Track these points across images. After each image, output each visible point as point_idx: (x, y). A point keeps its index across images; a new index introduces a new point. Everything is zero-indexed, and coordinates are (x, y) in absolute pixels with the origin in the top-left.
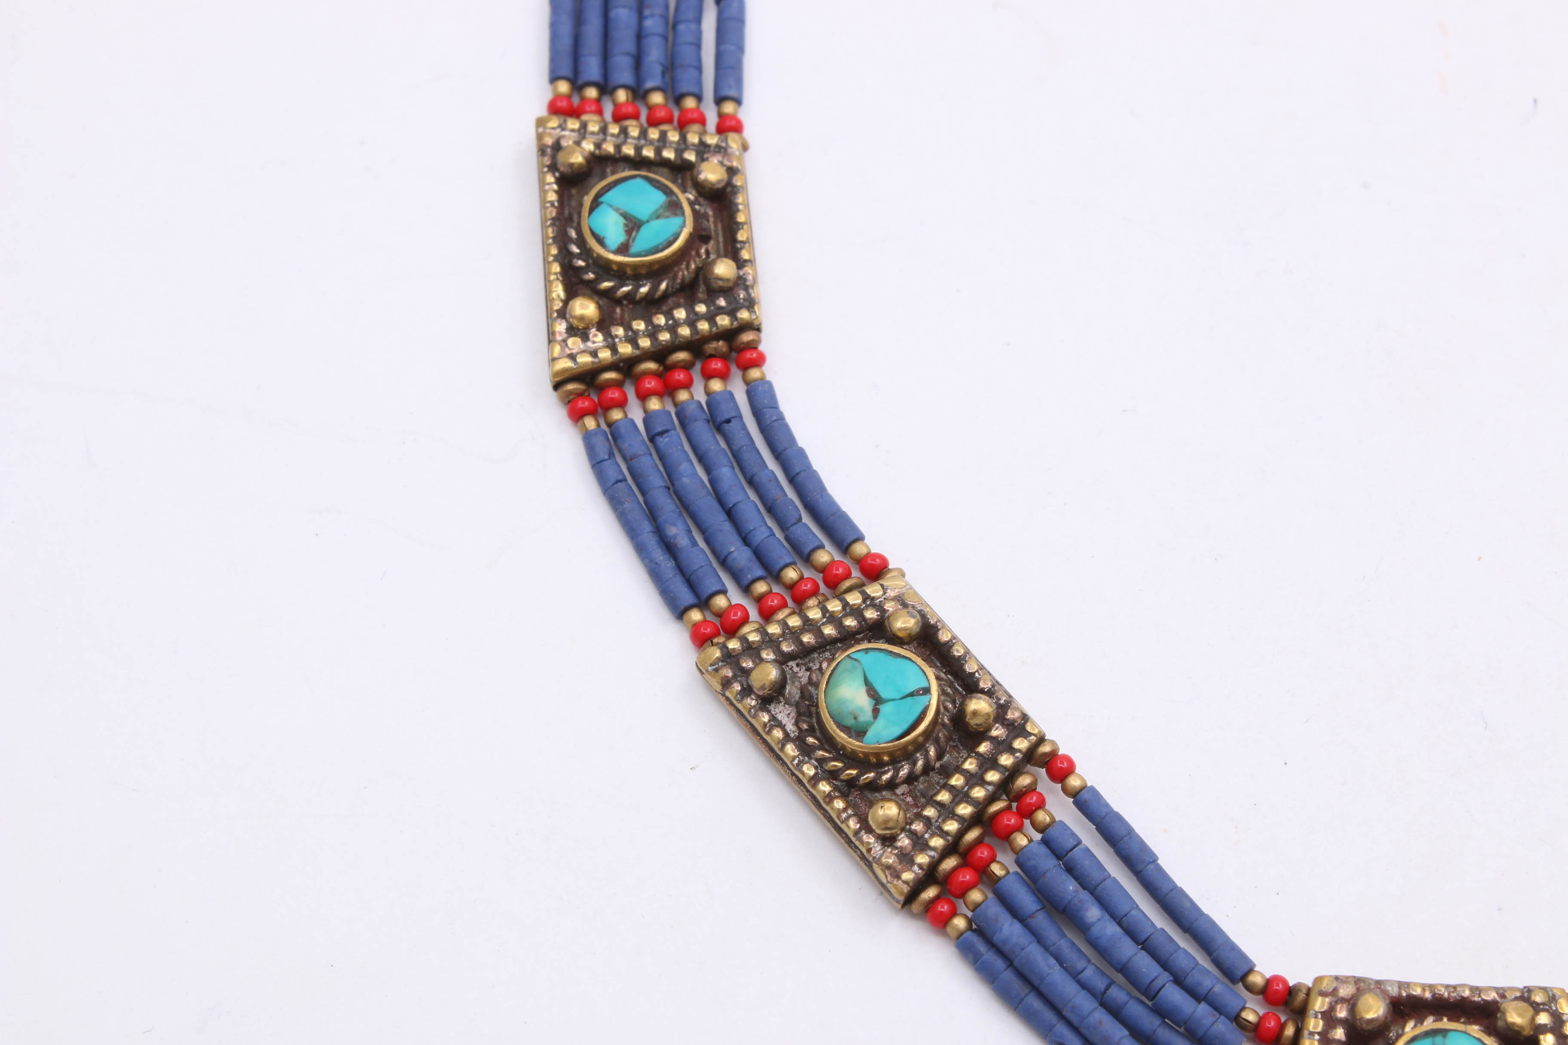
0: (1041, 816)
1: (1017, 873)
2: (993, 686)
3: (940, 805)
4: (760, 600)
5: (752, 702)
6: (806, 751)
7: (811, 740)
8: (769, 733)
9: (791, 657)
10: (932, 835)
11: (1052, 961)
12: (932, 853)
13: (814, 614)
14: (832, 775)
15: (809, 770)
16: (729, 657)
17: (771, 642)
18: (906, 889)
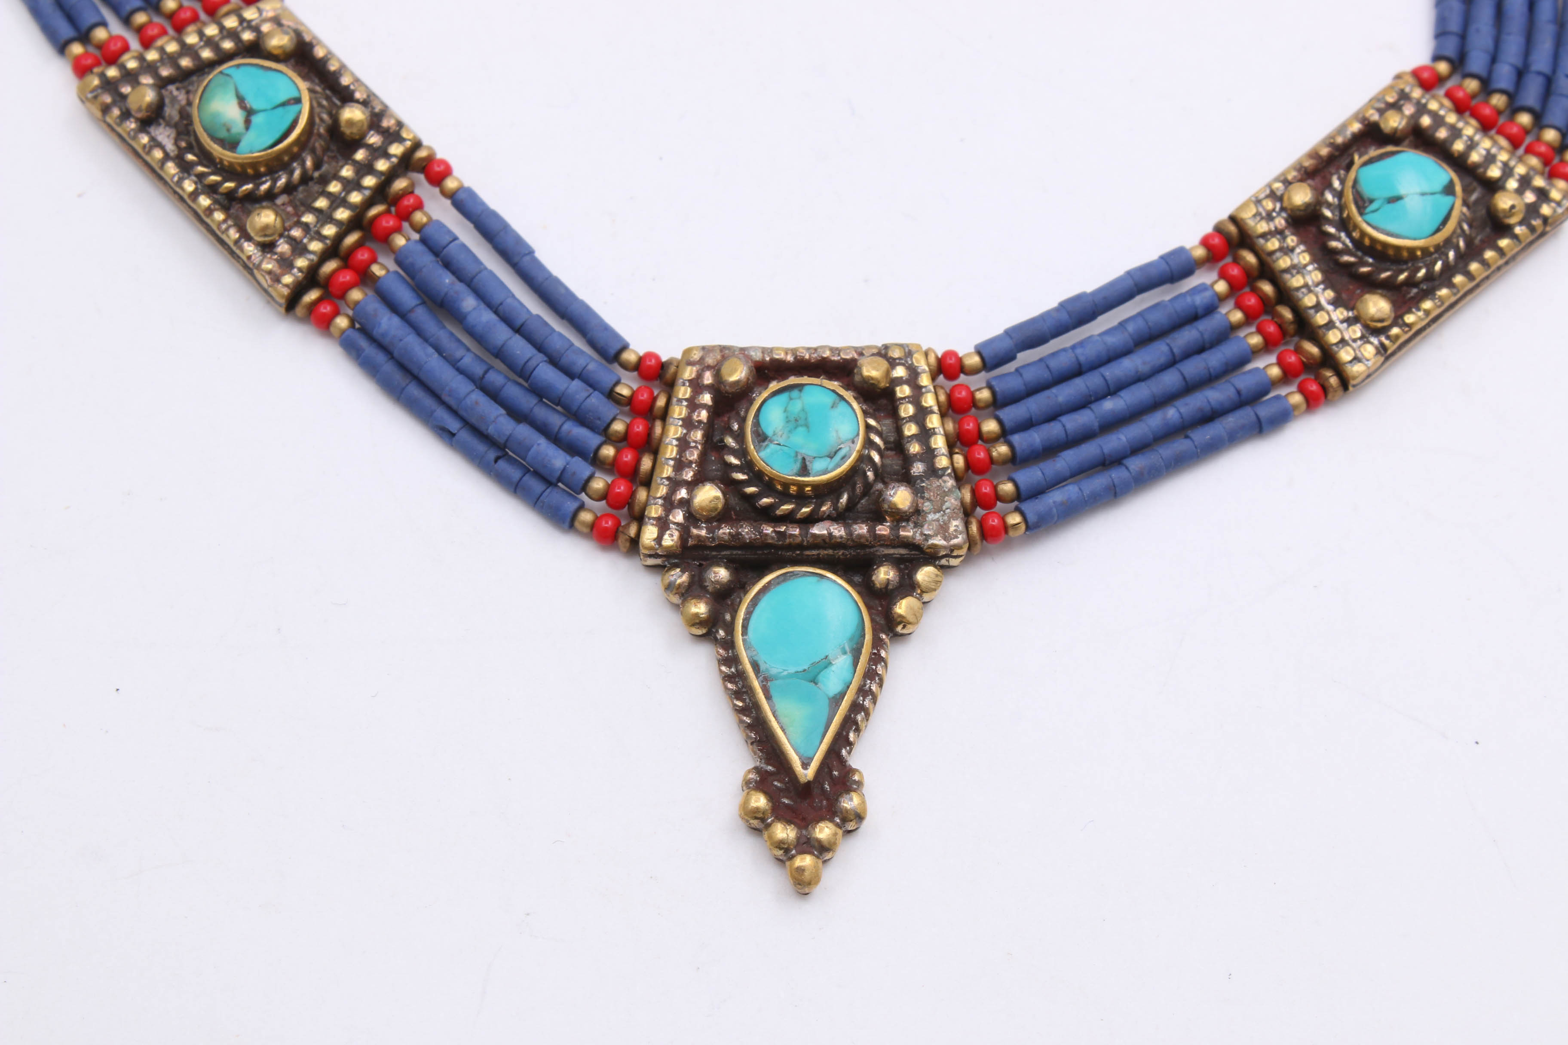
0: (419, 217)
1: (396, 273)
2: (368, 96)
3: (318, 211)
4: (140, 30)
5: (132, 125)
6: (186, 168)
7: (190, 157)
8: (149, 153)
9: (170, 81)
10: (312, 239)
11: (430, 350)
12: (312, 257)
13: (192, 39)
14: (212, 190)
15: (189, 186)
16: (109, 85)
17: (150, 68)
18: (286, 291)
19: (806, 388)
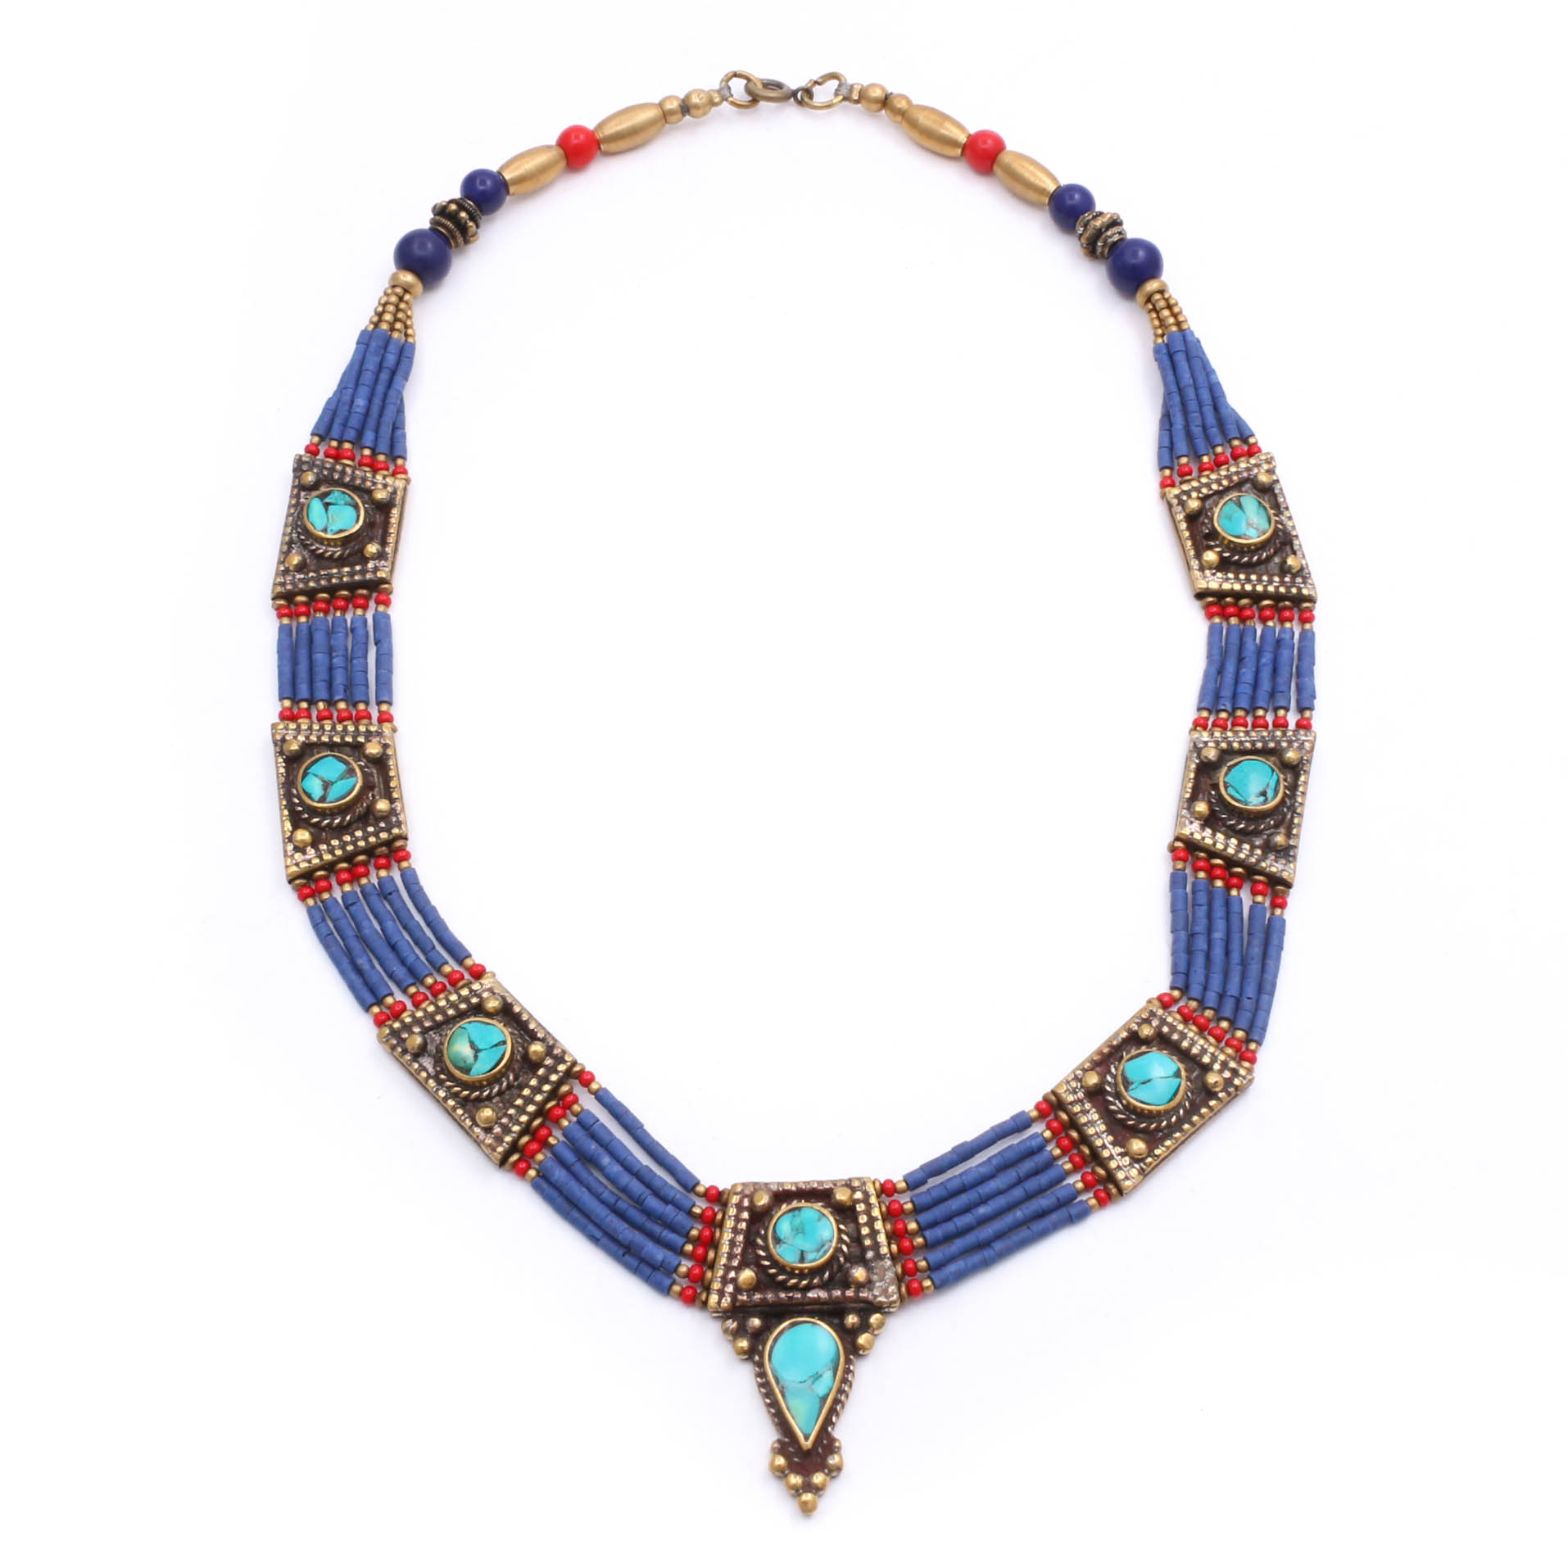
0: (576, 1108)
1: (563, 1142)
2: (545, 1035)
3: (517, 1107)
4: (412, 997)
5: (408, 1057)
6: (440, 1083)
7: (442, 1076)
8: (419, 1074)
9: (430, 1029)
10: (514, 1125)
11: (584, 1190)
12: (514, 1135)
13: (442, 1003)
14: (455, 1096)
15: (442, 1094)
16: (395, 1033)
17: (418, 1022)
18: (499, 1157)
19: (803, 1210)
